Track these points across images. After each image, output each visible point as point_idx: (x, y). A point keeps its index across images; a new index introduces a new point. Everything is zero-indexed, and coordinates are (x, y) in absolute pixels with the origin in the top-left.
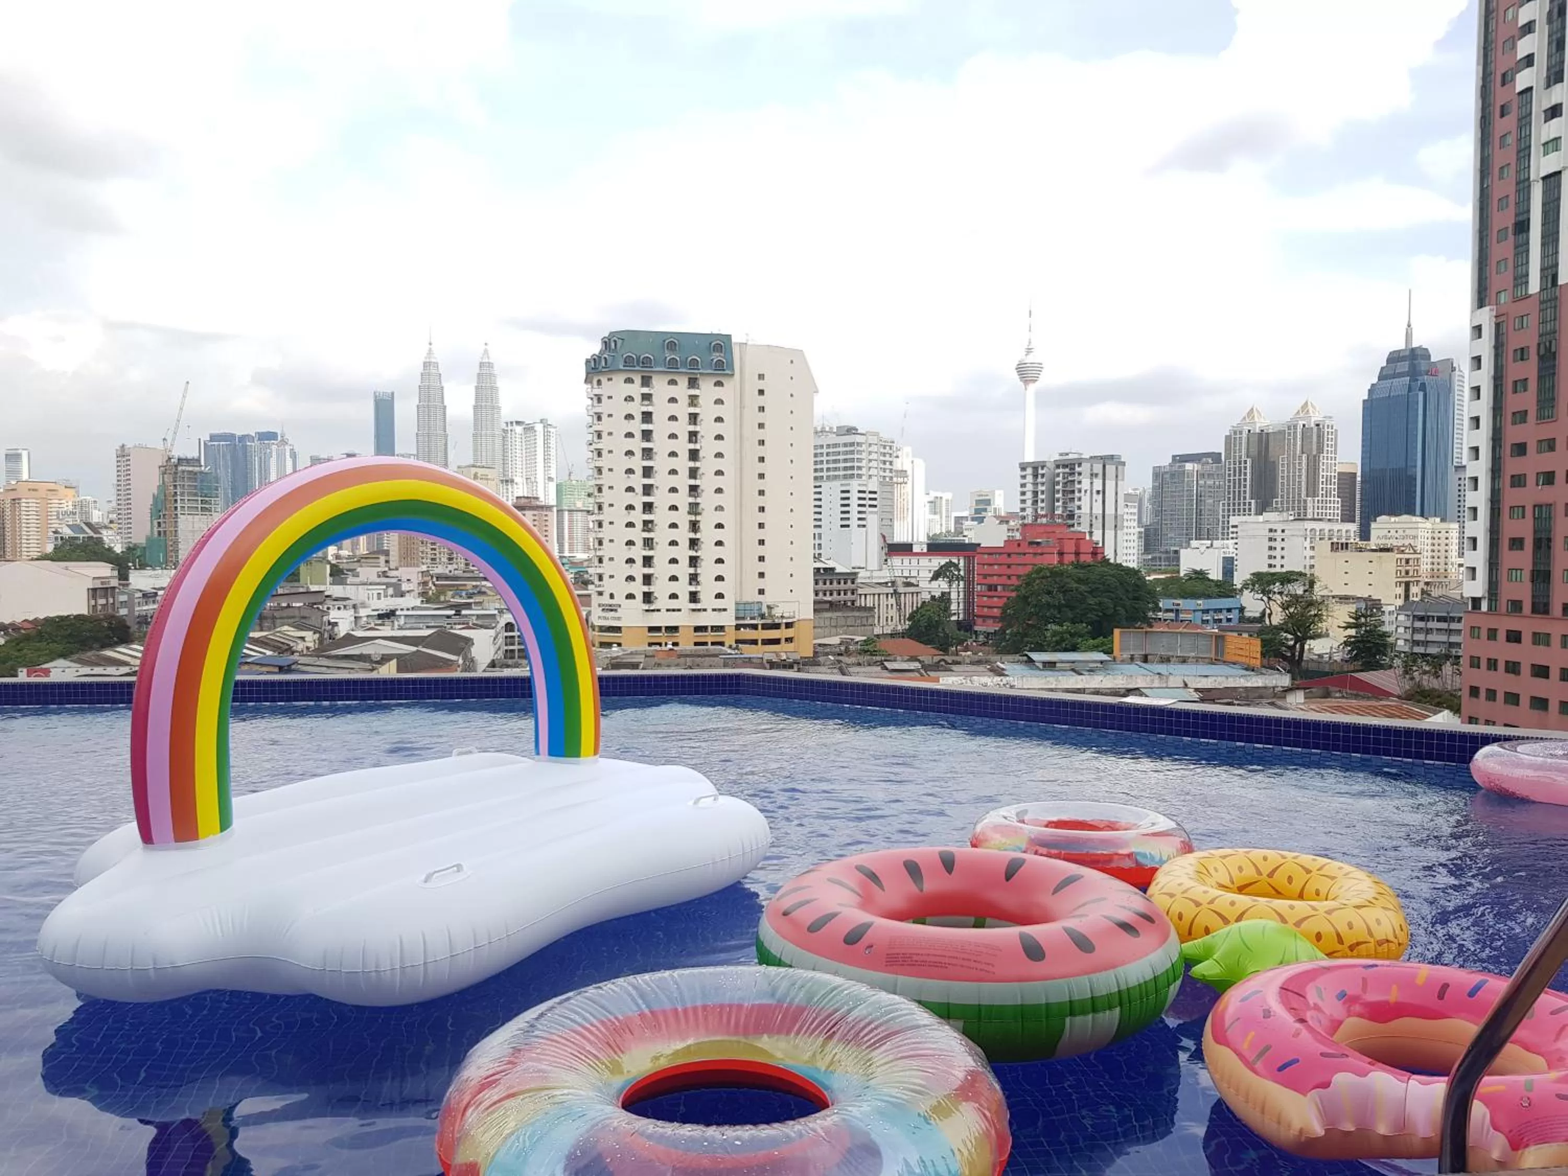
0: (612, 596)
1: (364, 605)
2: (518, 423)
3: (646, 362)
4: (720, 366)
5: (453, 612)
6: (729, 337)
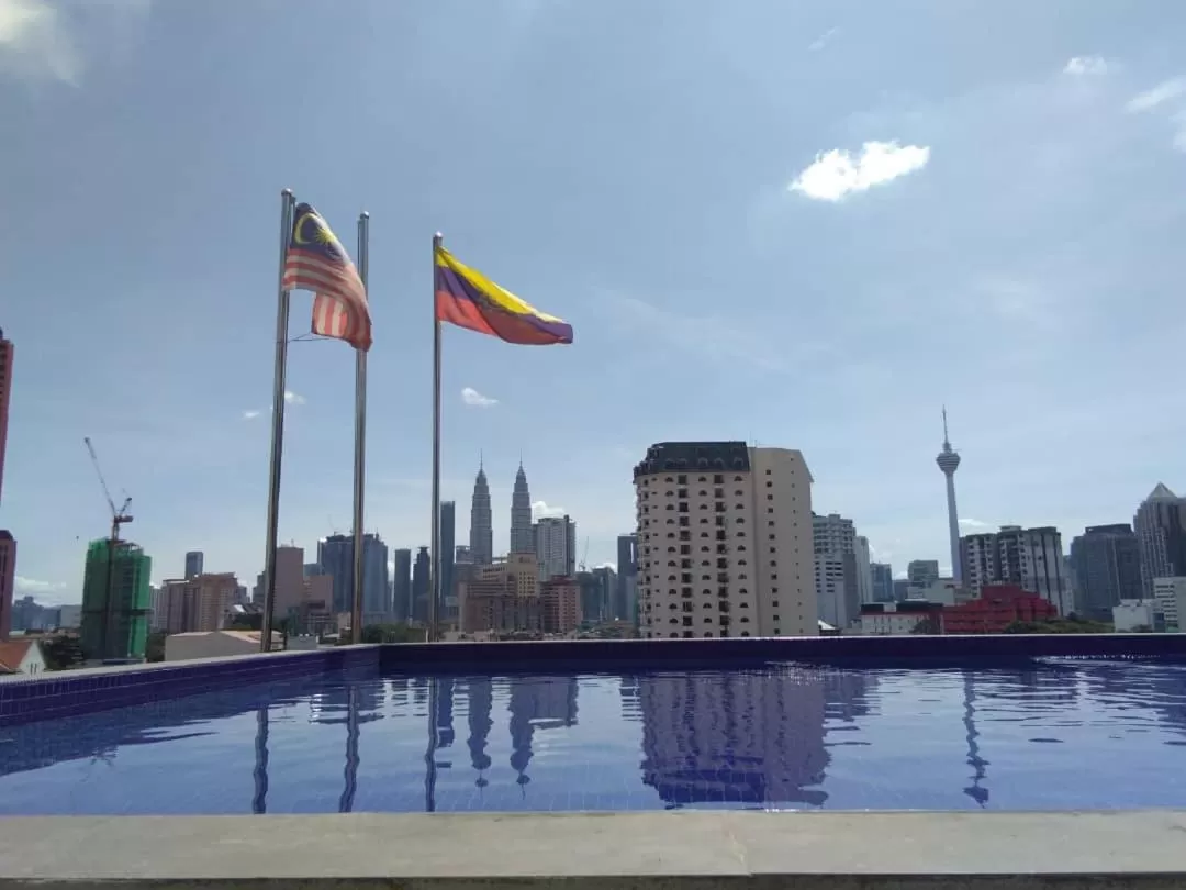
2: (548, 519)
3: (683, 465)
4: (739, 465)
6: (744, 443)
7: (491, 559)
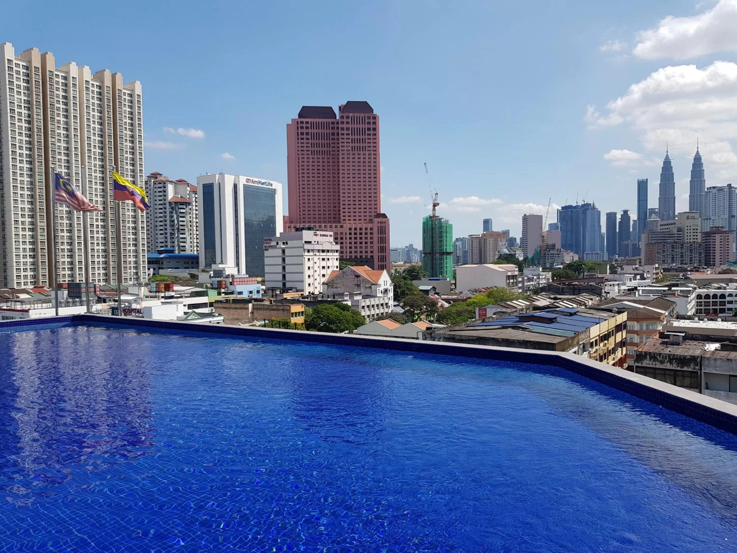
2: (714, 188)
5: (667, 289)
7: (674, 216)
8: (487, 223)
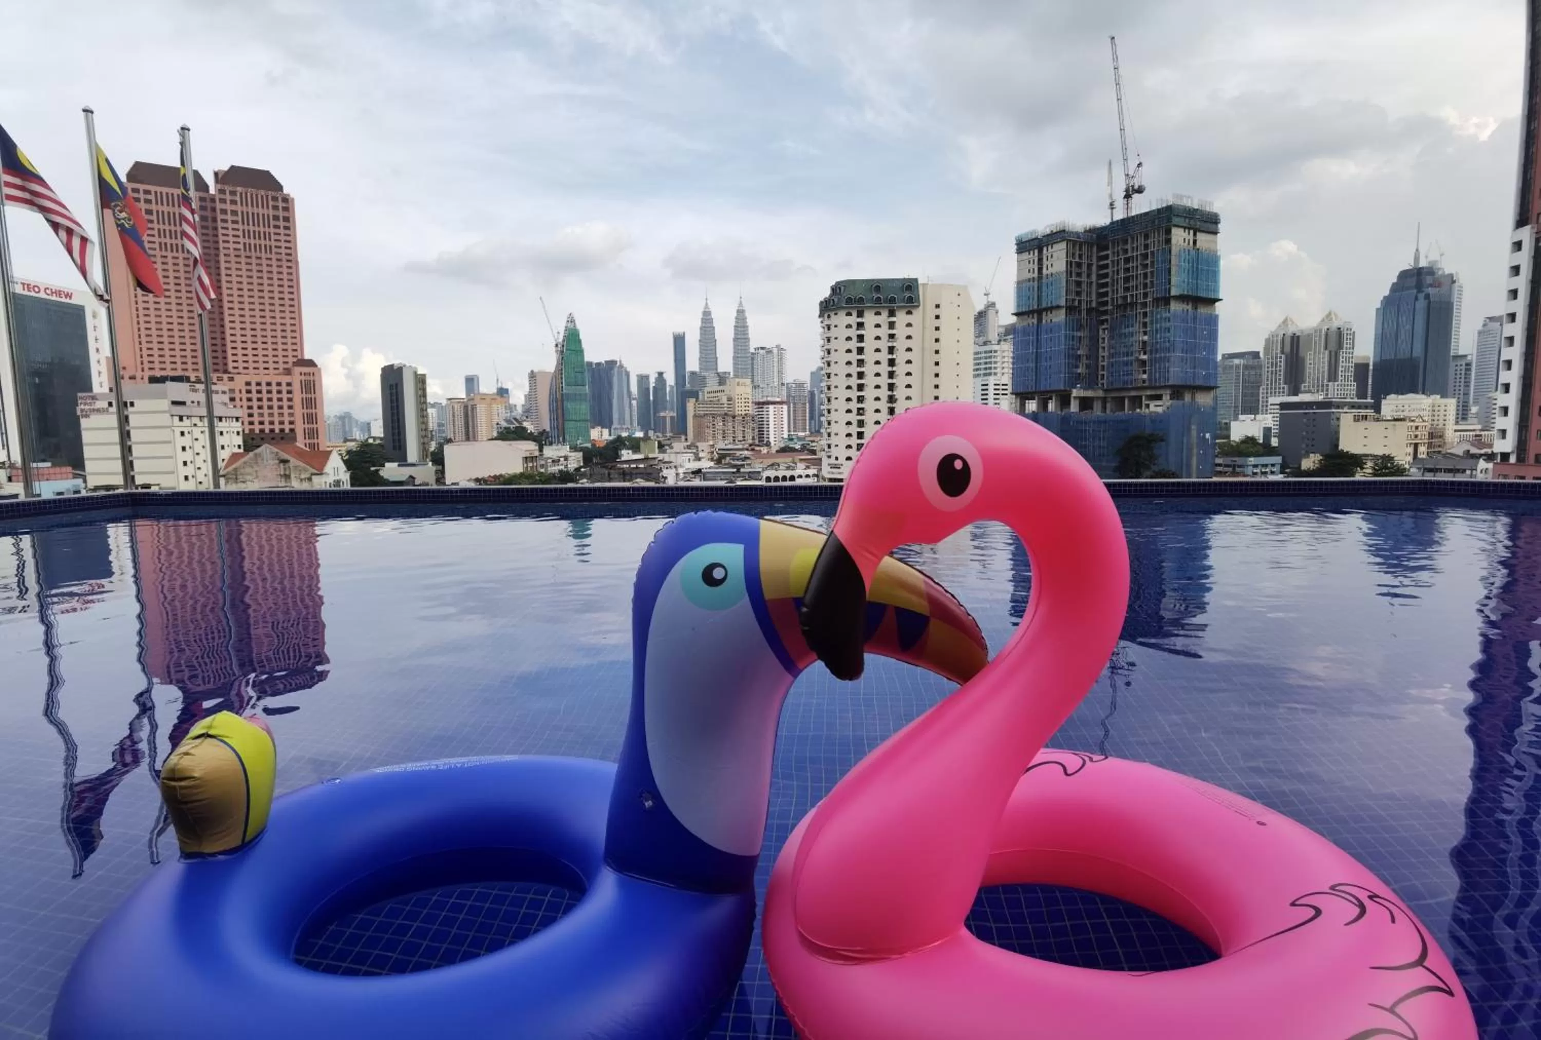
0: (837, 458)
1: (681, 466)
2: (763, 348)
3: (861, 300)
4: (910, 300)
5: (735, 470)
6: (916, 280)
8: (471, 382)
